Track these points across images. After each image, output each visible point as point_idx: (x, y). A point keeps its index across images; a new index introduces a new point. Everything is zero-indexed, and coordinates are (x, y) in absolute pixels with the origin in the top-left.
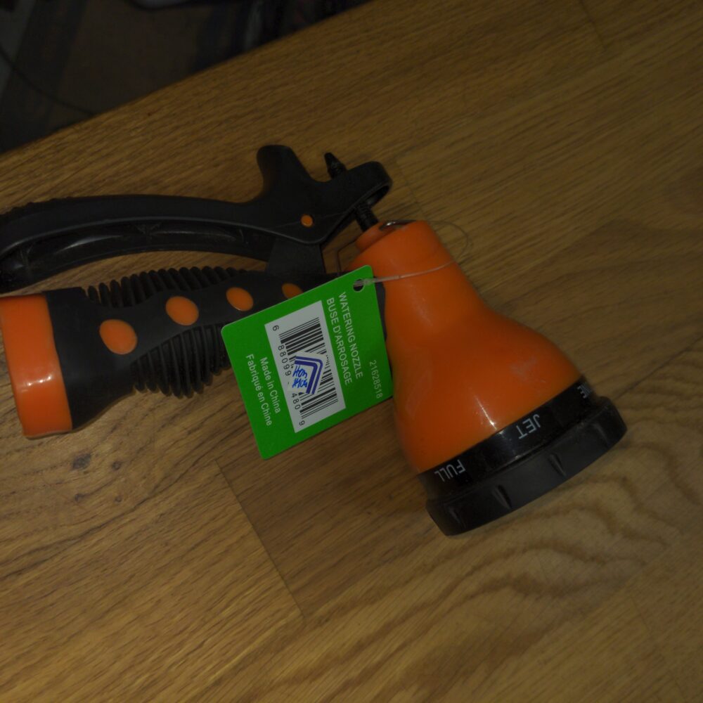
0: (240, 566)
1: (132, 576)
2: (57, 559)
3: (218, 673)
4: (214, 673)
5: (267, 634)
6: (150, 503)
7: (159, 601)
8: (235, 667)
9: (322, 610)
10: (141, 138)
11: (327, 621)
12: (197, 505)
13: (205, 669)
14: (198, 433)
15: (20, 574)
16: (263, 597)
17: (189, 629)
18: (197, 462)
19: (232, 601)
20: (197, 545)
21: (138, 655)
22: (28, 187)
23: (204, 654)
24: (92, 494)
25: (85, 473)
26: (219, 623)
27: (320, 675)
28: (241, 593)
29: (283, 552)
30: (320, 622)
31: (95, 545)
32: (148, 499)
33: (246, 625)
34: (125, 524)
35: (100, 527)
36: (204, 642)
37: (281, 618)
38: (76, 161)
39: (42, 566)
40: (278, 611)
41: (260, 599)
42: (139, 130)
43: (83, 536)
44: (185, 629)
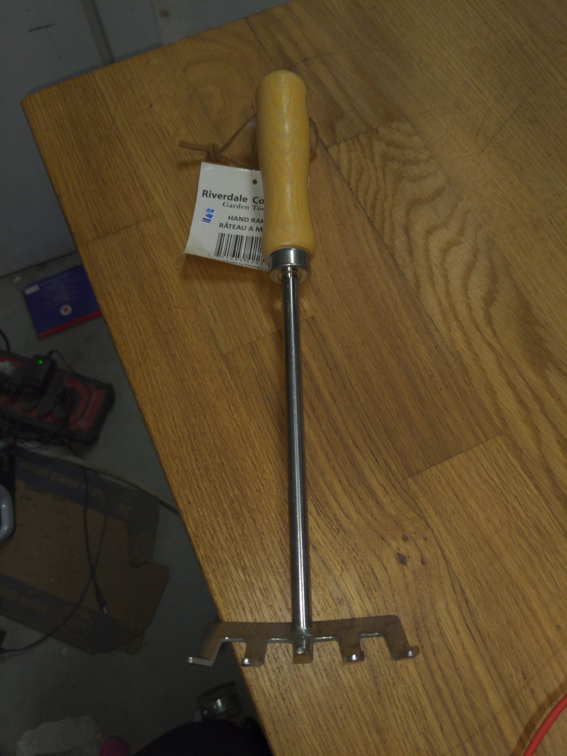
0: (469, 469)
1: (472, 533)
2: (460, 578)
3: (532, 487)
4: (532, 490)
5: (510, 457)
6: (429, 520)
7: (487, 519)
8: (529, 477)
9: (498, 423)
10: (204, 509)
11: (504, 420)
12: (431, 492)
13: (529, 495)
14: (388, 489)
15: (468, 600)
16: (488, 457)
17: (505, 502)
18: (405, 490)
19: (490, 476)
20: (455, 494)
21: (519, 534)
22: (232, 579)
23: (521, 495)
24: (422, 554)
25: (409, 558)
26: (502, 485)
27: (537, 428)
28: (485, 470)
29: (462, 444)
30: (505, 424)
31: (452, 554)
32: (426, 521)
33: (504, 469)
34: (441, 536)
35: (442, 551)
36: (513, 495)
37: (502, 447)
38: (217, 549)
39: (464, 587)
40: (497, 449)
41: (489, 459)
42: (199, 509)
43: (447, 562)
44: (505, 505)
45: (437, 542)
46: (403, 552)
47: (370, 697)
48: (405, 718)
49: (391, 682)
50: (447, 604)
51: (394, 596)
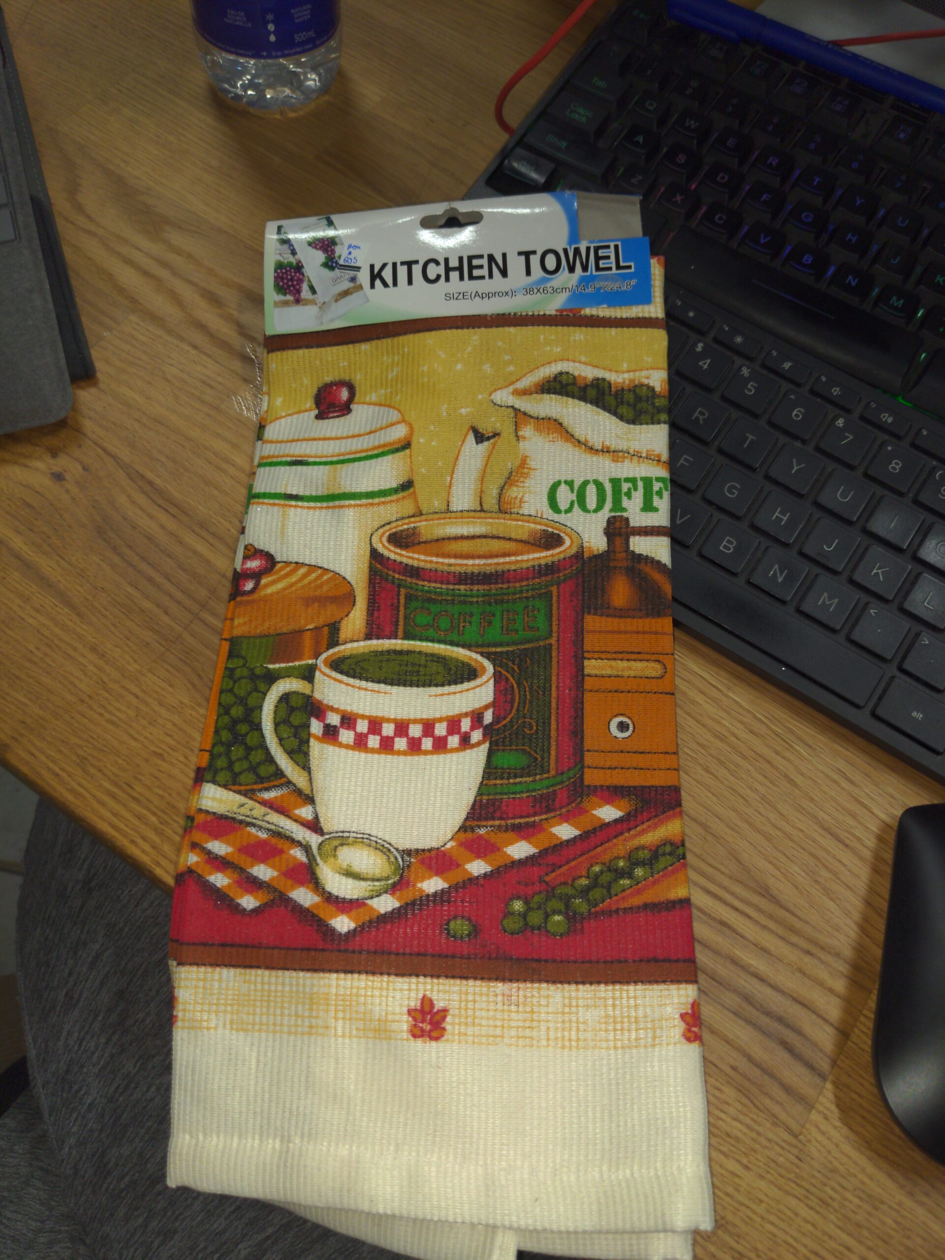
45: (95, 444)
46: (56, 469)
47: (69, 623)
48: (119, 623)
49: (89, 597)
50: (129, 496)
51: (61, 516)
